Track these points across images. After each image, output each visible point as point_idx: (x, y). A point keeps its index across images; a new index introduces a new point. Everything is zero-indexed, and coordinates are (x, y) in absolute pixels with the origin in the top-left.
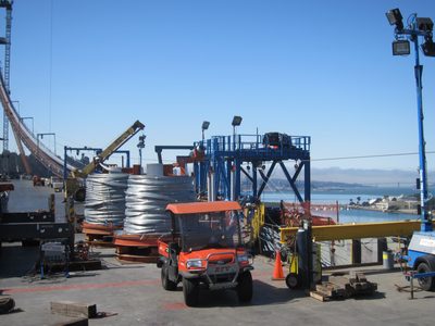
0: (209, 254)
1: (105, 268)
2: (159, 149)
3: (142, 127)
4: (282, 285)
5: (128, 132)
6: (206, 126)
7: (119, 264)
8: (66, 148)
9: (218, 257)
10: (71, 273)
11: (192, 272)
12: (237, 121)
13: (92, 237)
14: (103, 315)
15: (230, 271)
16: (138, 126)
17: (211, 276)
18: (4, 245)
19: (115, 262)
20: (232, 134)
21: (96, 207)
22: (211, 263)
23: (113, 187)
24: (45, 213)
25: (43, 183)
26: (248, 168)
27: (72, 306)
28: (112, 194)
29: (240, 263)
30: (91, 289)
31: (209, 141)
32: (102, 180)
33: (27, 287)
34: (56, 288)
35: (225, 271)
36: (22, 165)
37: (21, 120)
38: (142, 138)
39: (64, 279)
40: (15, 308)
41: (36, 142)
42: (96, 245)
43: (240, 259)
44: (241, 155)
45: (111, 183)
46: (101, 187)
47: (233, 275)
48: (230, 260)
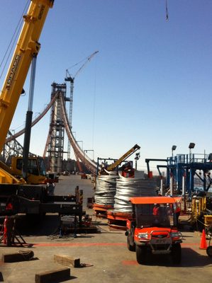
0: (153, 231)
1: (100, 232)
2: (147, 161)
3: (139, 148)
4: (203, 253)
5: (131, 151)
6: (174, 148)
7: (108, 230)
8: (98, 159)
9: (159, 233)
10: (78, 235)
11: (141, 242)
12: (192, 146)
13: (98, 212)
14: (84, 266)
15: (166, 243)
16: (137, 147)
17: (154, 245)
18: (47, 214)
19: (107, 229)
20: (189, 153)
21: (101, 195)
22: (153, 236)
23: (111, 183)
24: (73, 197)
25: (86, 177)
26: (200, 173)
27: (65, 258)
28: (110, 187)
29: (172, 238)
30: (85, 246)
31: (176, 157)
32: (105, 179)
33: (48, 243)
34: (65, 245)
35: (162, 243)
36: (77, 167)
37: (76, 142)
38: (137, 154)
39: (72, 238)
40: (34, 257)
41: (83, 154)
42: (100, 217)
43: (173, 235)
44: (195, 166)
45: (110, 181)
46: (104, 183)
47: (168, 245)
48: (166, 236)
